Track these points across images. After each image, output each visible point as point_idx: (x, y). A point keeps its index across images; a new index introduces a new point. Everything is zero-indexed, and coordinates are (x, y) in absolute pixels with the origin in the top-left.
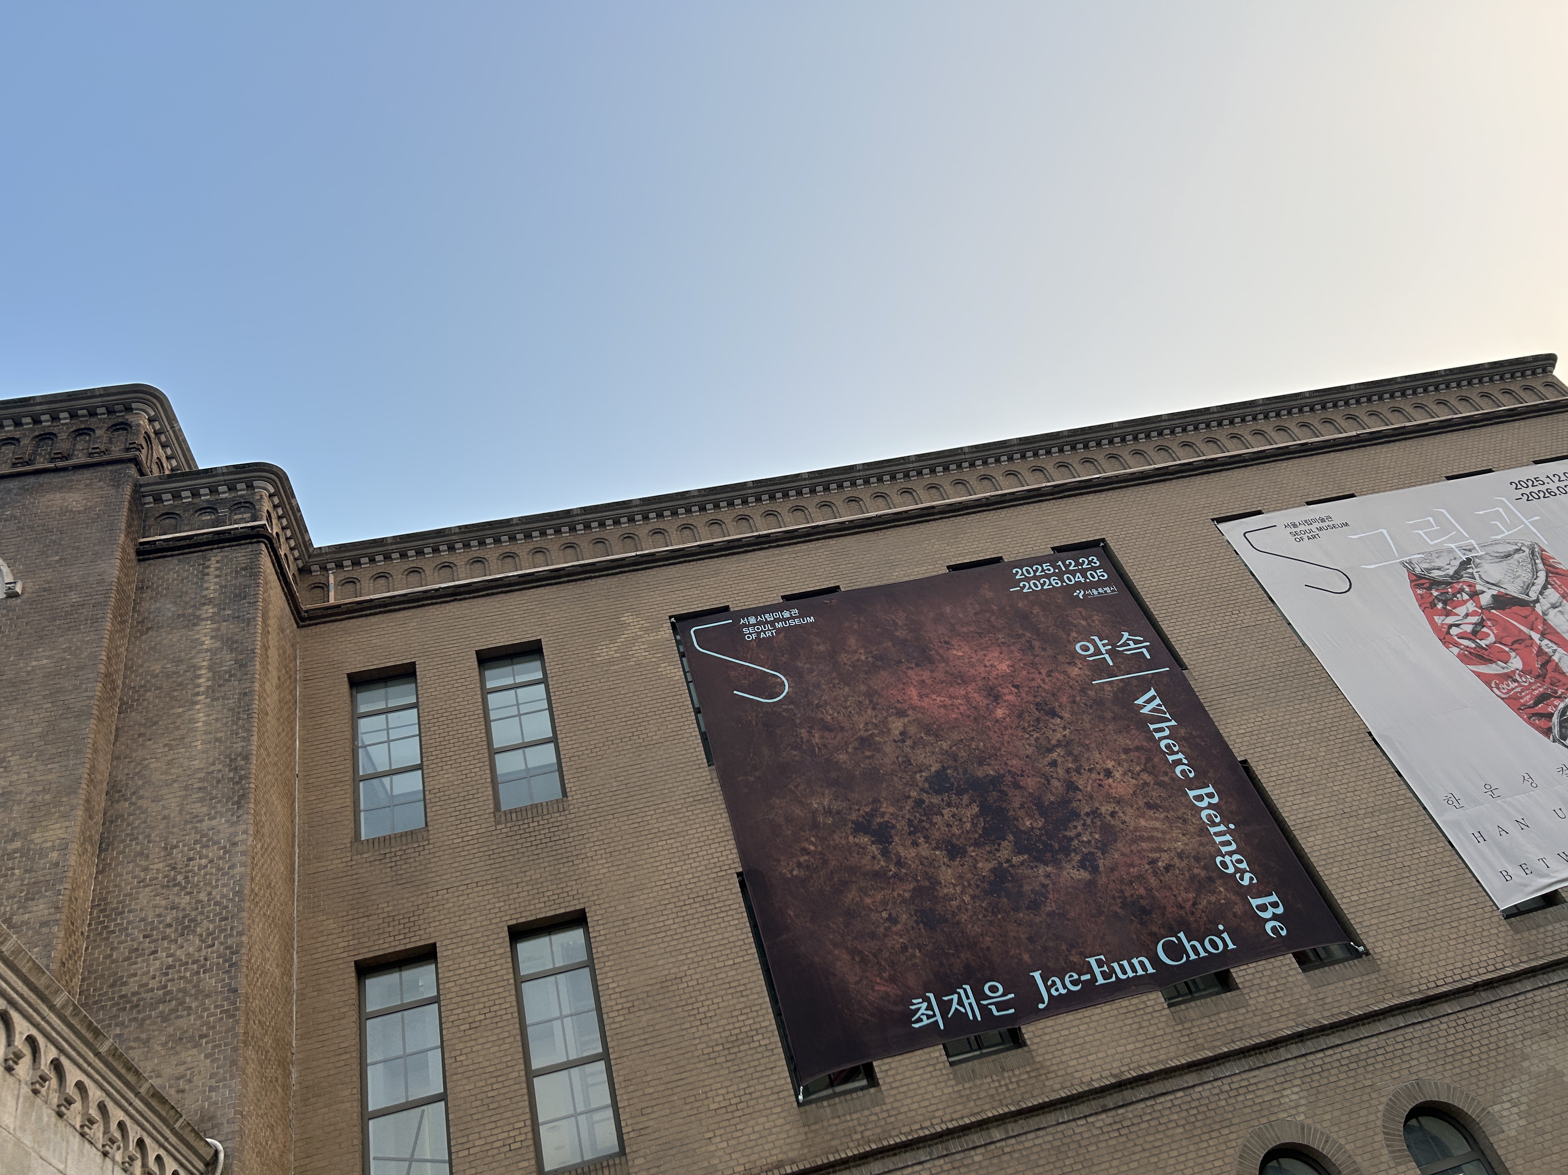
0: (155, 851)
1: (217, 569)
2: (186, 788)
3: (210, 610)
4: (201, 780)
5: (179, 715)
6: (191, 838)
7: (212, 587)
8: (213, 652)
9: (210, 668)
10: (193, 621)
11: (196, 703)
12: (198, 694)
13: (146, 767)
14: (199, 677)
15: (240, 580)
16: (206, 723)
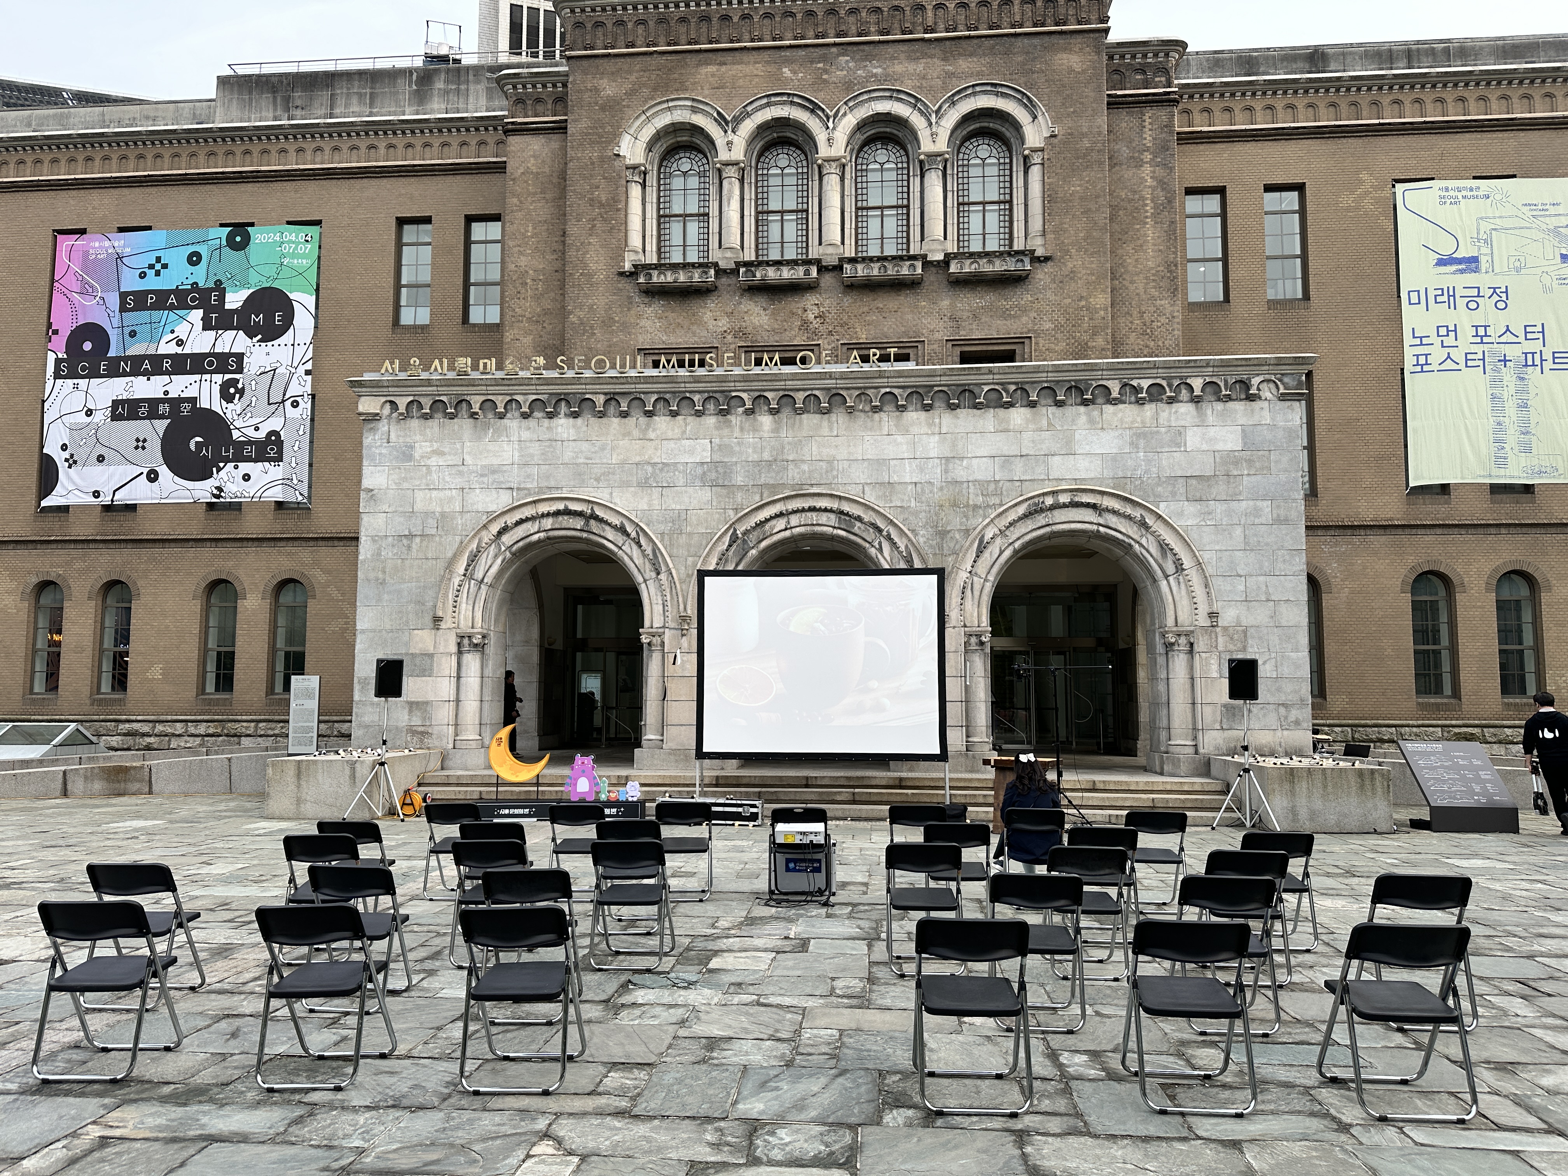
0: (1135, 313)
1: (1150, 124)
2: (1147, 278)
3: (1148, 157)
4: (1153, 275)
5: (1138, 230)
6: (1152, 309)
7: (1148, 137)
8: (1154, 189)
9: (1152, 201)
10: (1140, 164)
11: (1147, 223)
12: (1147, 217)
13: (1125, 261)
14: (1146, 205)
15: (1164, 135)
16: (1153, 238)
